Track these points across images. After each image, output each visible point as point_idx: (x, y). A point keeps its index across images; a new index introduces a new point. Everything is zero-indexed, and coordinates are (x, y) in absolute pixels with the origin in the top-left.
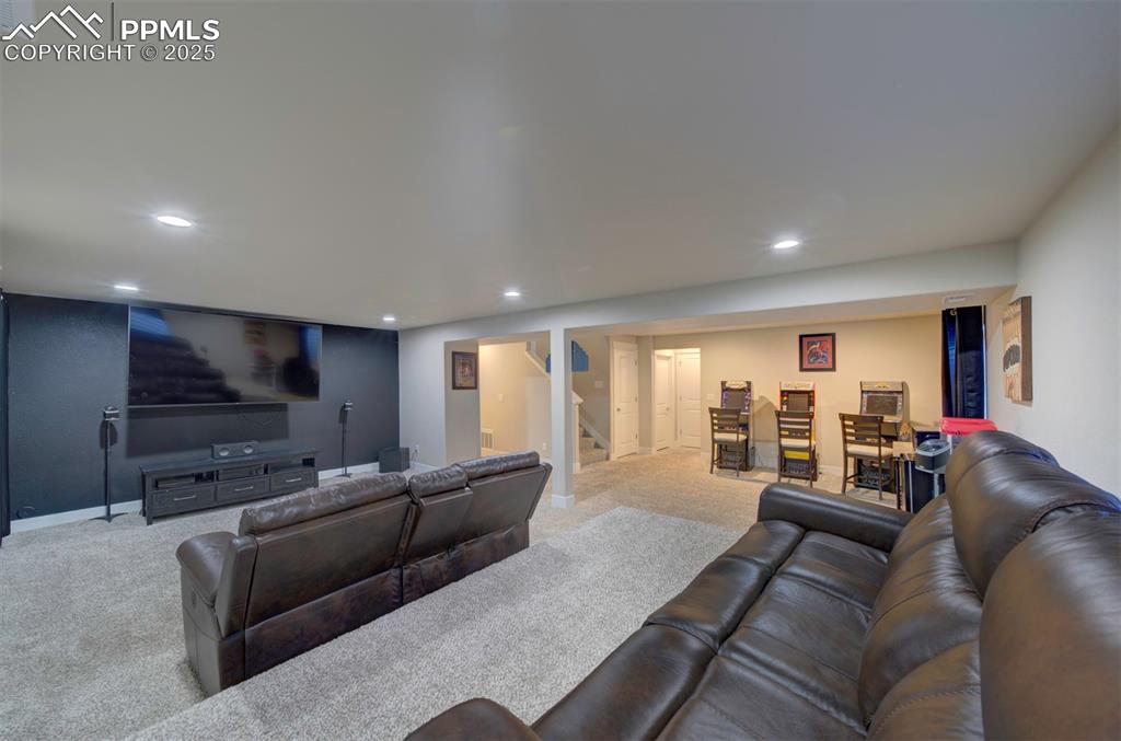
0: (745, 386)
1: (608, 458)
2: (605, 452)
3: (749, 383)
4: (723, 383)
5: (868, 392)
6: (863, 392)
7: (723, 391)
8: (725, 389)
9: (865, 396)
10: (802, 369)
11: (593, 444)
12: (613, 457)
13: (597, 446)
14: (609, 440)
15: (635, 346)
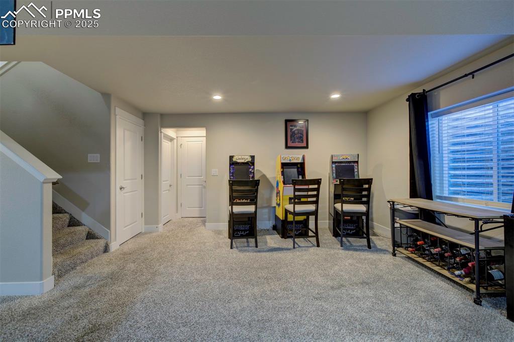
0: (250, 159)
1: (106, 249)
2: (102, 243)
3: (253, 157)
4: (231, 157)
5: (336, 162)
6: (333, 162)
7: (231, 165)
8: (233, 163)
9: (334, 166)
10: (287, 147)
11: (84, 234)
12: (114, 246)
13: (91, 236)
14: (109, 227)
15: (141, 121)
